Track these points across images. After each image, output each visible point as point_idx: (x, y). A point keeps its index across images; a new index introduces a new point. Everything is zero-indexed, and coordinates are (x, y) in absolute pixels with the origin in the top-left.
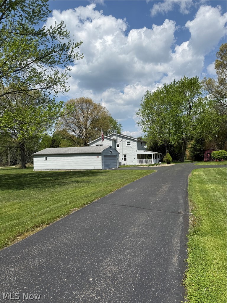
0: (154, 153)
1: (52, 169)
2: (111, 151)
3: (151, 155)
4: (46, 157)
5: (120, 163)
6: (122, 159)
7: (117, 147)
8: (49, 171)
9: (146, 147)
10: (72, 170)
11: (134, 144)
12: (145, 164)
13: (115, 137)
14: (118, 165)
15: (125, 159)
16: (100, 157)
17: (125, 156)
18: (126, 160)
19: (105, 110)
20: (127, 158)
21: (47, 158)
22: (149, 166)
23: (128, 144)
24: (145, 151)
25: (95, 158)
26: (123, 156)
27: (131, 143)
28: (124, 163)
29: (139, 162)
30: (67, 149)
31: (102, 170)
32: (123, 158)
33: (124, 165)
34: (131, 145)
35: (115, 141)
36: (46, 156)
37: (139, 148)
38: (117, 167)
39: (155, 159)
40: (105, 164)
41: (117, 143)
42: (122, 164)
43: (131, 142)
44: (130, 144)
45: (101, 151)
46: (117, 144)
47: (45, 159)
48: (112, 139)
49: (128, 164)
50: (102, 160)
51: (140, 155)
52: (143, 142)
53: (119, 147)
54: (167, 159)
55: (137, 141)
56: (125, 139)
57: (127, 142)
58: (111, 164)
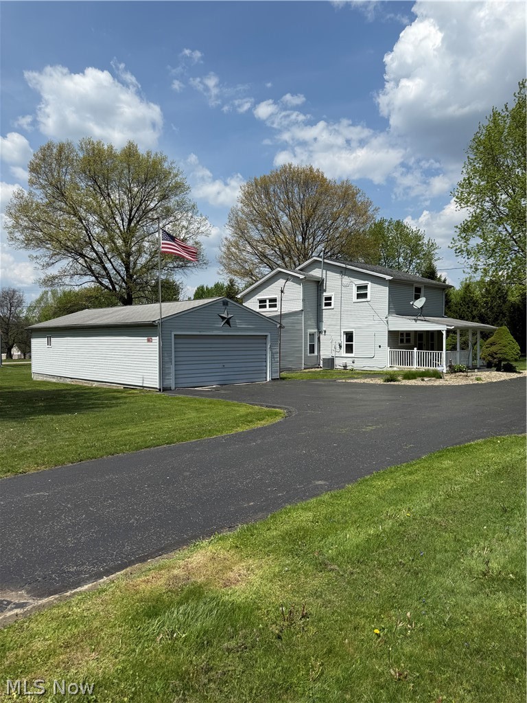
2: (223, 318)
3: (440, 333)
5: (330, 362)
6: (340, 347)
7: (324, 307)
9: (419, 303)
10: (96, 384)
11: (380, 295)
12: (415, 367)
13: (317, 273)
14: (272, 372)
15: (349, 349)
16: (153, 341)
17: (349, 336)
18: (352, 352)
20: (354, 343)
21: (50, 341)
23: (359, 296)
24: (416, 320)
26: (344, 338)
27: (369, 291)
28: (345, 361)
29: (396, 360)
31: (159, 390)
32: (344, 343)
33: (345, 367)
34: (369, 298)
35: (319, 284)
37: (399, 307)
38: (270, 379)
41: (325, 291)
42: (339, 363)
43: (370, 285)
44: (365, 295)
45: (154, 319)
46: (325, 294)
47: (48, 344)
48: (302, 277)
49: (359, 365)
51: (402, 333)
53: (329, 304)
54: (496, 354)
55: (389, 280)
56: (349, 276)
57: (355, 289)
58: (226, 365)
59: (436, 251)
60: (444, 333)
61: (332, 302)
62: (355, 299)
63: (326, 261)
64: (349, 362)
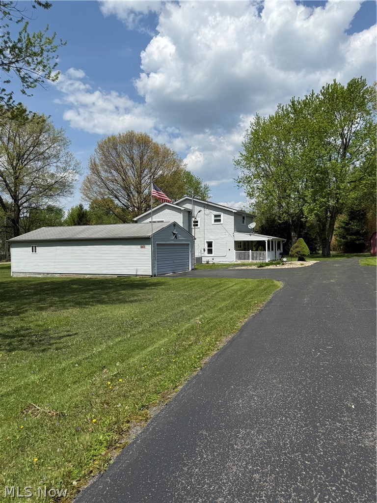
0: (271, 238)
1: (48, 273)
2: (174, 234)
3: (264, 242)
4: (35, 247)
5: (199, 260)
6: (204, 250)
7: (193, 227)
8: (40, 276)
9: (252, 225)
10: (88, 276)
11: (228, 221)
12: (250, 260)
13: (188, 206)
14: (192, 265)
15: (210, 251)
16: (148, 248)
17: (210, 244)
18: (212, 253)
19: (175, 157)
20: (213, 248)
21: (35, 249)
22: (260, 267)
23: (215, 221)
24: (250, 235)
25: (135, 248)
26: (206, 245)
27: (222, 218)
28: (207, 259)
29: (239, 257)
30: (81, 229)
31: (152, 276)
32: (206, 248)
33: (208, 262)
34: (222, 222)
35: (189, 213)
36: (34, 244)
37: (239, 229)
38: (190, 269)
39: (272, 250)
40: (160, 263)
41: (194, 217)
42: (204, 260)
43: (222, 215)
44: (219, 221)
45: (150, 234)
46: (194, 219)
47: (33, 252)
48: (182, 209)
49: (216, 261)
50: (153, 253)
51: (240, 242)
52: (247, 216)
53: (197, 225)
54: (300, 252)
55: (234, 213)
56: (209, 209)
57: (213, 216)
58: (175, 261)
59: (209, 192)
60: (266, 242)
61: (199, 224)
62: (213, 222)
63: (194, 199)
64: (210, 259)
